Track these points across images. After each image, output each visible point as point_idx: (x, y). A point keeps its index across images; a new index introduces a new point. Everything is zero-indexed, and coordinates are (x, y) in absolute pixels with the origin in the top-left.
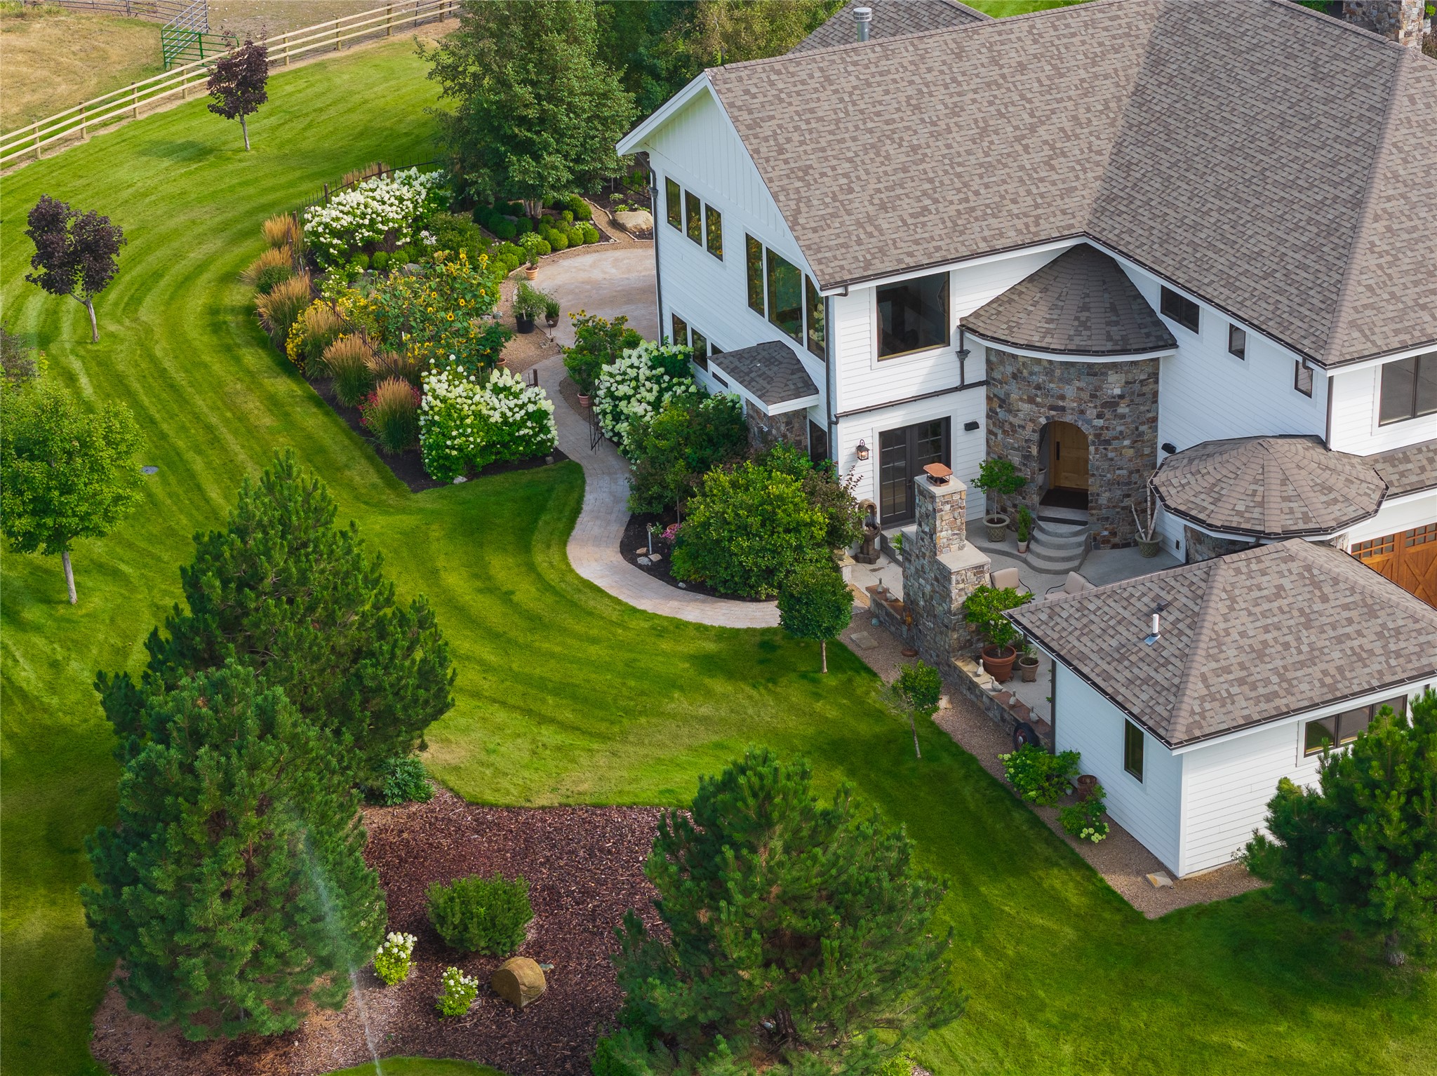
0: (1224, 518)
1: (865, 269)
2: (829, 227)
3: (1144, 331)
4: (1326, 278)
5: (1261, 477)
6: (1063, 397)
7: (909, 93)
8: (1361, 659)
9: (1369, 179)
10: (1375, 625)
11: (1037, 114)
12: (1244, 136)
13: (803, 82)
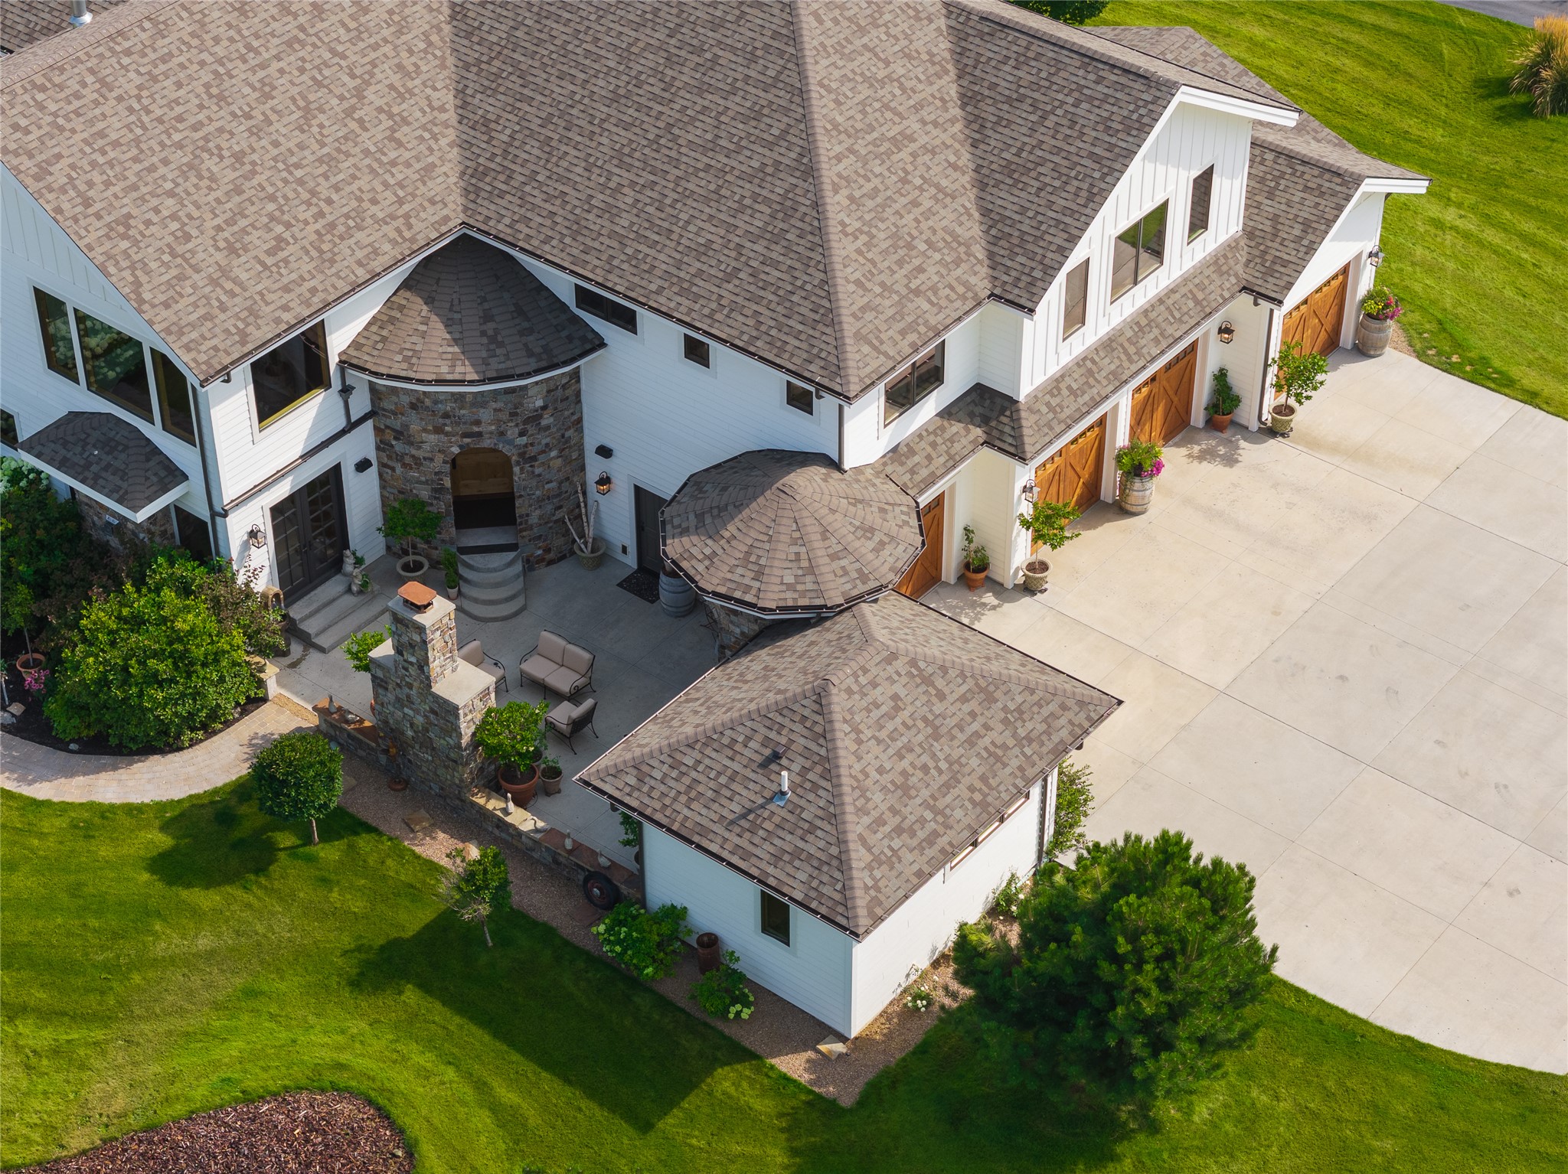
0: (776, 596)
1: (243, 343)
2: (181, 296)
3: (564, 334)
4: (806, 278)
5: (797, 535)
6: (478, 423)
7: (205, 79)
8: (998, 759)
9: (809, 136)
10: (996, 712)
11: (358, 72)
12: (625, 78)
13: (77, 96)
